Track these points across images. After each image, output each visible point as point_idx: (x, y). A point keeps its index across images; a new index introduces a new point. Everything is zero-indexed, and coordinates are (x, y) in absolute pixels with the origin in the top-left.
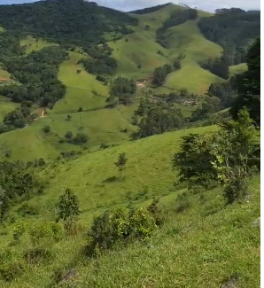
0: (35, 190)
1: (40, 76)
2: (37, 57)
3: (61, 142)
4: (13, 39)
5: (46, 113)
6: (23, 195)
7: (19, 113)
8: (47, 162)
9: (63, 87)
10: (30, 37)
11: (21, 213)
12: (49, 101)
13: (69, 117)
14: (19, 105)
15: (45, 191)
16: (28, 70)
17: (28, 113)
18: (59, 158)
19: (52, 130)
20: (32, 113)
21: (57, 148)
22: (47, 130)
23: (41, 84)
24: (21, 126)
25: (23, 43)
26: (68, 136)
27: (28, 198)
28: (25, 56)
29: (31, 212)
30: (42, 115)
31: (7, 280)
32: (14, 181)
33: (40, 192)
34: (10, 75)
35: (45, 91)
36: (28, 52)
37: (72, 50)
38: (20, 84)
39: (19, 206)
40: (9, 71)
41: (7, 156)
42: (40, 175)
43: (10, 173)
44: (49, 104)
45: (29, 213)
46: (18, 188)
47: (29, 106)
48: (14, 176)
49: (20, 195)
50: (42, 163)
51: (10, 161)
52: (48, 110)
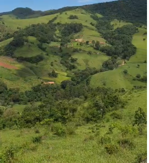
0: (120, 105)
1: (121, 41)
2: (120, 31)
3: (134, 80)
4: (107, 21)
5: (125, 62)
6: (113, 107)
7: (110, 61)
8: (126, 90)
9: (135, 48)
10: (116, 20)
11: (112, 117)
12: (127, 56)
13: (138, 65)
14: (110, 57)
15: (125, 107)
16: (115, 38)
17: (115, 62)
18: (133, 89)
19: (129, 72)
20: (117, 62)
21: (132, 83)
22: (125, 72)
23: (122, 46)
24: (112, 69)
25: (112, 23)
26: (138, 76)
27: (116, 109)
28: (113, 30)
29: (118, 117)
30: (123, 63)
31: (110, 153)
32: (109, 99)
33: (123, 107)
34: (105, 40)
35: (125, 50)
36: (115, 28)
37: (140, 27)
38: (110, 46)
39: (111, 113)
40: (105, 38)
41: (104, 84)
42: (122, 97)
43: (105, 94)
44: (127, 58)
45: (116, 117)
46: (110, 103)
47: (116, 58)
48: (108, 96)
49: (112, 107)
50: (123, 91)
51: (106, 87)
52: (126, 61)
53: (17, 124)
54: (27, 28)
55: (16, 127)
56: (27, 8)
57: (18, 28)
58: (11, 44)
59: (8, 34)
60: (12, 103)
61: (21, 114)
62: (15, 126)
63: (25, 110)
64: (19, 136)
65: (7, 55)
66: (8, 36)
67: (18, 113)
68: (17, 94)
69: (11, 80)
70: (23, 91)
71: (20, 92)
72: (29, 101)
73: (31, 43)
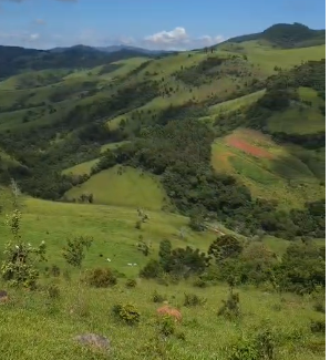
53: (272, 280)
54: (297, 70)
55: (271, 286)
56: (296, 24)
57: (276, 69)
58: (261, 103)
59: (255, 81)
60: (261, 231)
61: (280, 259)
62: (267, 284)
63: (290, 251)
64: (277, 308)
65: (253, 127)
66: (254, 86)
67: (274, 256)
68: (271, 214)
69: (259, 181)
70: (287, 209)
71: (278, 209)
72: (299, 234)
73: (306, 103)
